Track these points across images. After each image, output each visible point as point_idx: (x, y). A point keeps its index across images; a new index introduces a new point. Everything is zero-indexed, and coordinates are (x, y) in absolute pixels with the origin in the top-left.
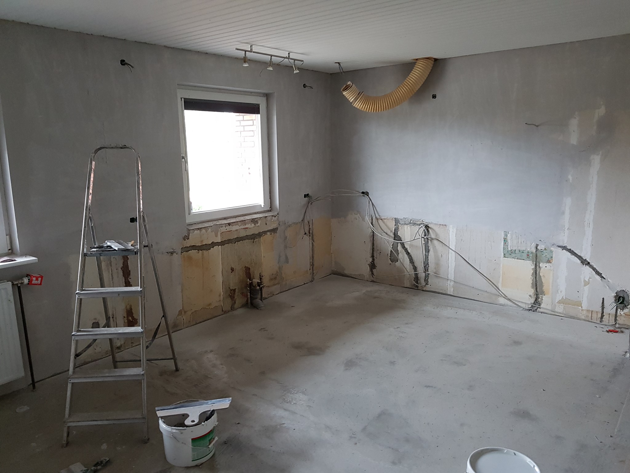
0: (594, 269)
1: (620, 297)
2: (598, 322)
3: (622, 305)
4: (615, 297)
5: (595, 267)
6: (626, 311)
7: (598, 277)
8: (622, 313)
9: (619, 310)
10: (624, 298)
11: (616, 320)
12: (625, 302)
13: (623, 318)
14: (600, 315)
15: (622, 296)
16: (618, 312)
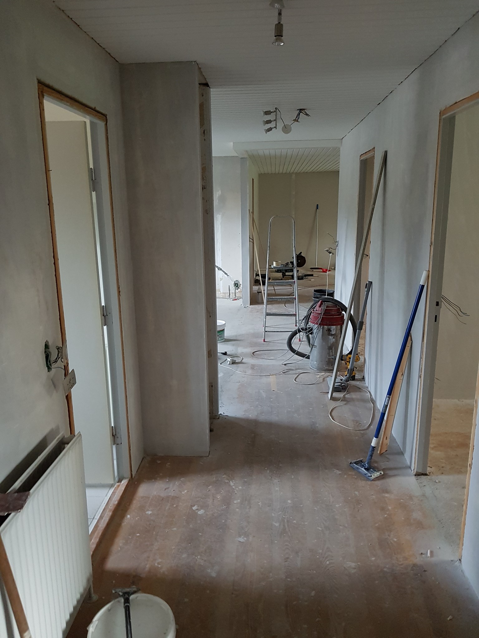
0: (224, 272)
1: (236, 284)
2: (228, 298)
3: (237, 287)
4: (234, 284)
5: (224, 270)
6: (239, 290)
7: (226, 276)
8: (237, 291)
9: (236, 290)
10: (237, 284)
11: (235, 295)
12: (238, 286)
13: (238, 294)
14: (228, 294)
15: (236, 283)
16: (236, 291)
